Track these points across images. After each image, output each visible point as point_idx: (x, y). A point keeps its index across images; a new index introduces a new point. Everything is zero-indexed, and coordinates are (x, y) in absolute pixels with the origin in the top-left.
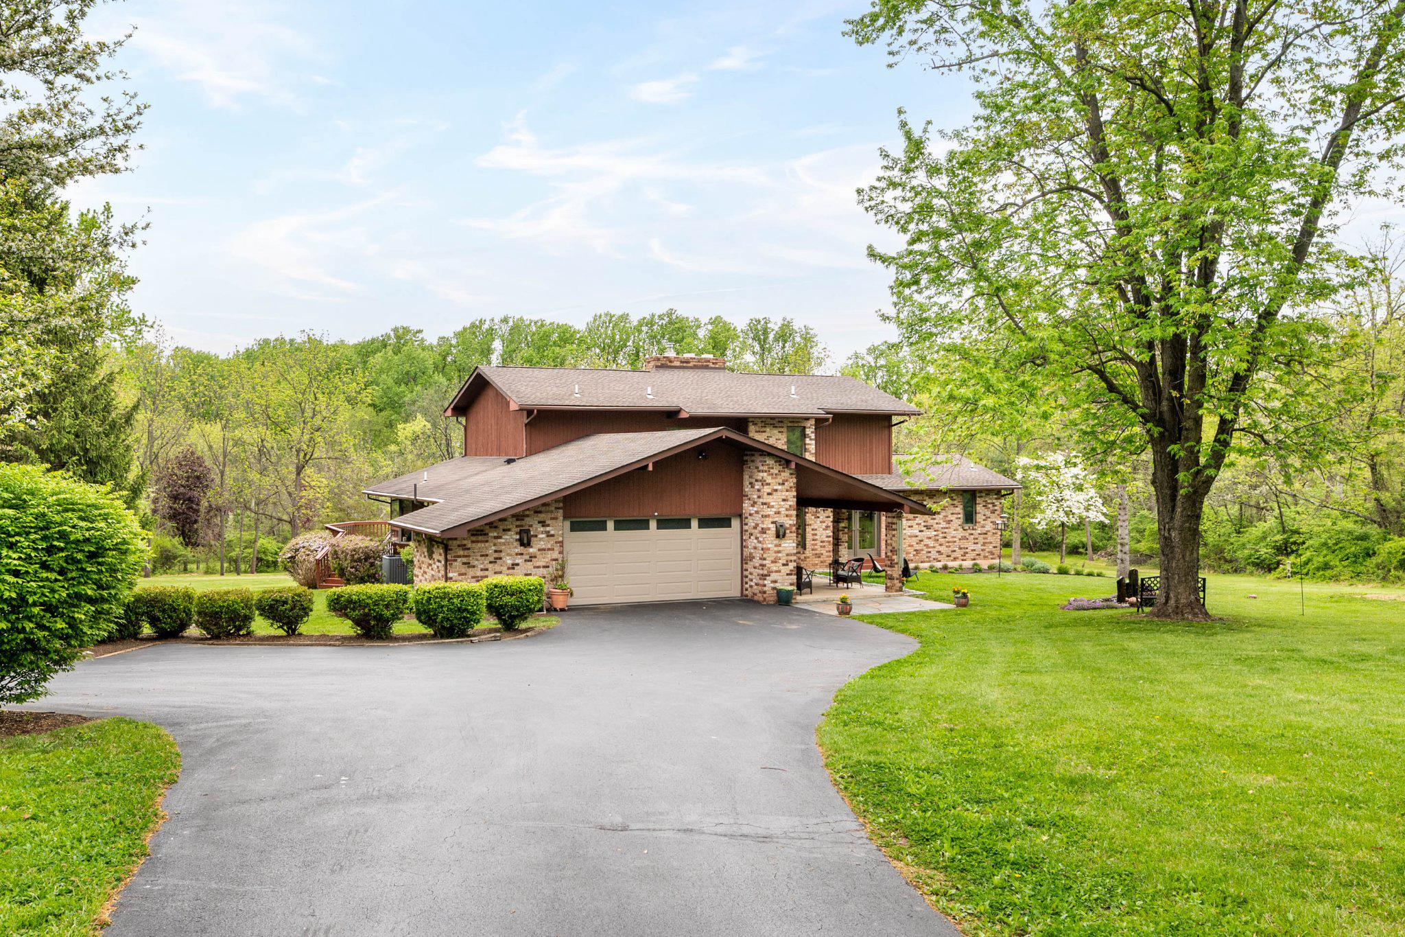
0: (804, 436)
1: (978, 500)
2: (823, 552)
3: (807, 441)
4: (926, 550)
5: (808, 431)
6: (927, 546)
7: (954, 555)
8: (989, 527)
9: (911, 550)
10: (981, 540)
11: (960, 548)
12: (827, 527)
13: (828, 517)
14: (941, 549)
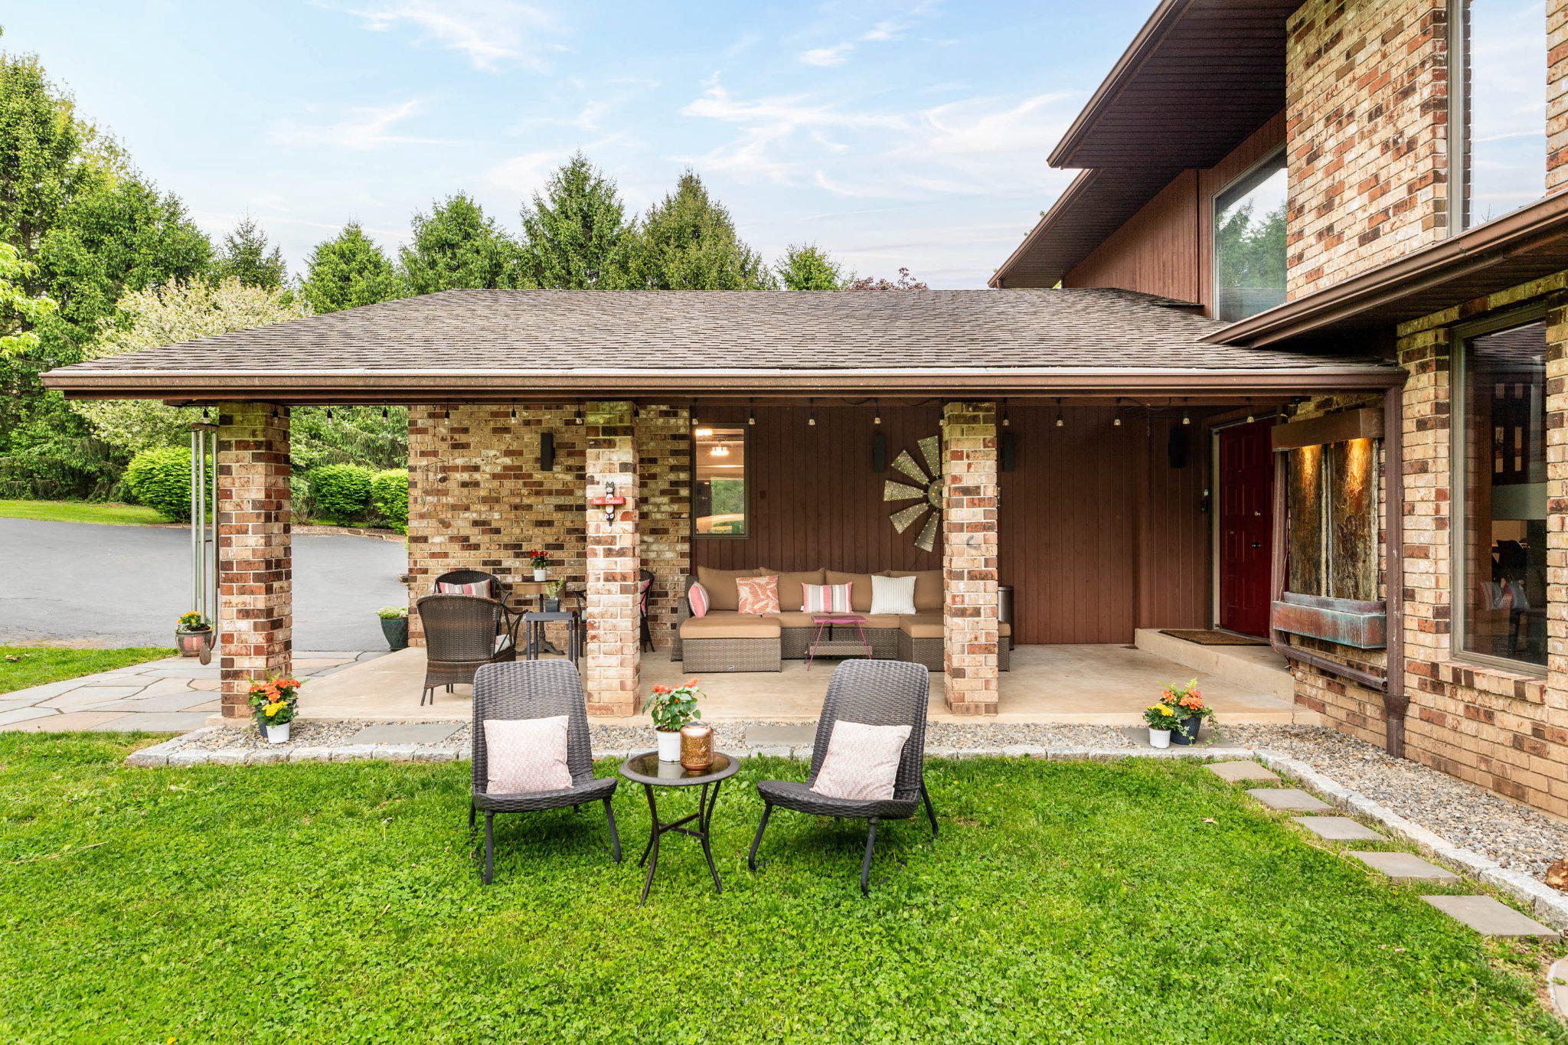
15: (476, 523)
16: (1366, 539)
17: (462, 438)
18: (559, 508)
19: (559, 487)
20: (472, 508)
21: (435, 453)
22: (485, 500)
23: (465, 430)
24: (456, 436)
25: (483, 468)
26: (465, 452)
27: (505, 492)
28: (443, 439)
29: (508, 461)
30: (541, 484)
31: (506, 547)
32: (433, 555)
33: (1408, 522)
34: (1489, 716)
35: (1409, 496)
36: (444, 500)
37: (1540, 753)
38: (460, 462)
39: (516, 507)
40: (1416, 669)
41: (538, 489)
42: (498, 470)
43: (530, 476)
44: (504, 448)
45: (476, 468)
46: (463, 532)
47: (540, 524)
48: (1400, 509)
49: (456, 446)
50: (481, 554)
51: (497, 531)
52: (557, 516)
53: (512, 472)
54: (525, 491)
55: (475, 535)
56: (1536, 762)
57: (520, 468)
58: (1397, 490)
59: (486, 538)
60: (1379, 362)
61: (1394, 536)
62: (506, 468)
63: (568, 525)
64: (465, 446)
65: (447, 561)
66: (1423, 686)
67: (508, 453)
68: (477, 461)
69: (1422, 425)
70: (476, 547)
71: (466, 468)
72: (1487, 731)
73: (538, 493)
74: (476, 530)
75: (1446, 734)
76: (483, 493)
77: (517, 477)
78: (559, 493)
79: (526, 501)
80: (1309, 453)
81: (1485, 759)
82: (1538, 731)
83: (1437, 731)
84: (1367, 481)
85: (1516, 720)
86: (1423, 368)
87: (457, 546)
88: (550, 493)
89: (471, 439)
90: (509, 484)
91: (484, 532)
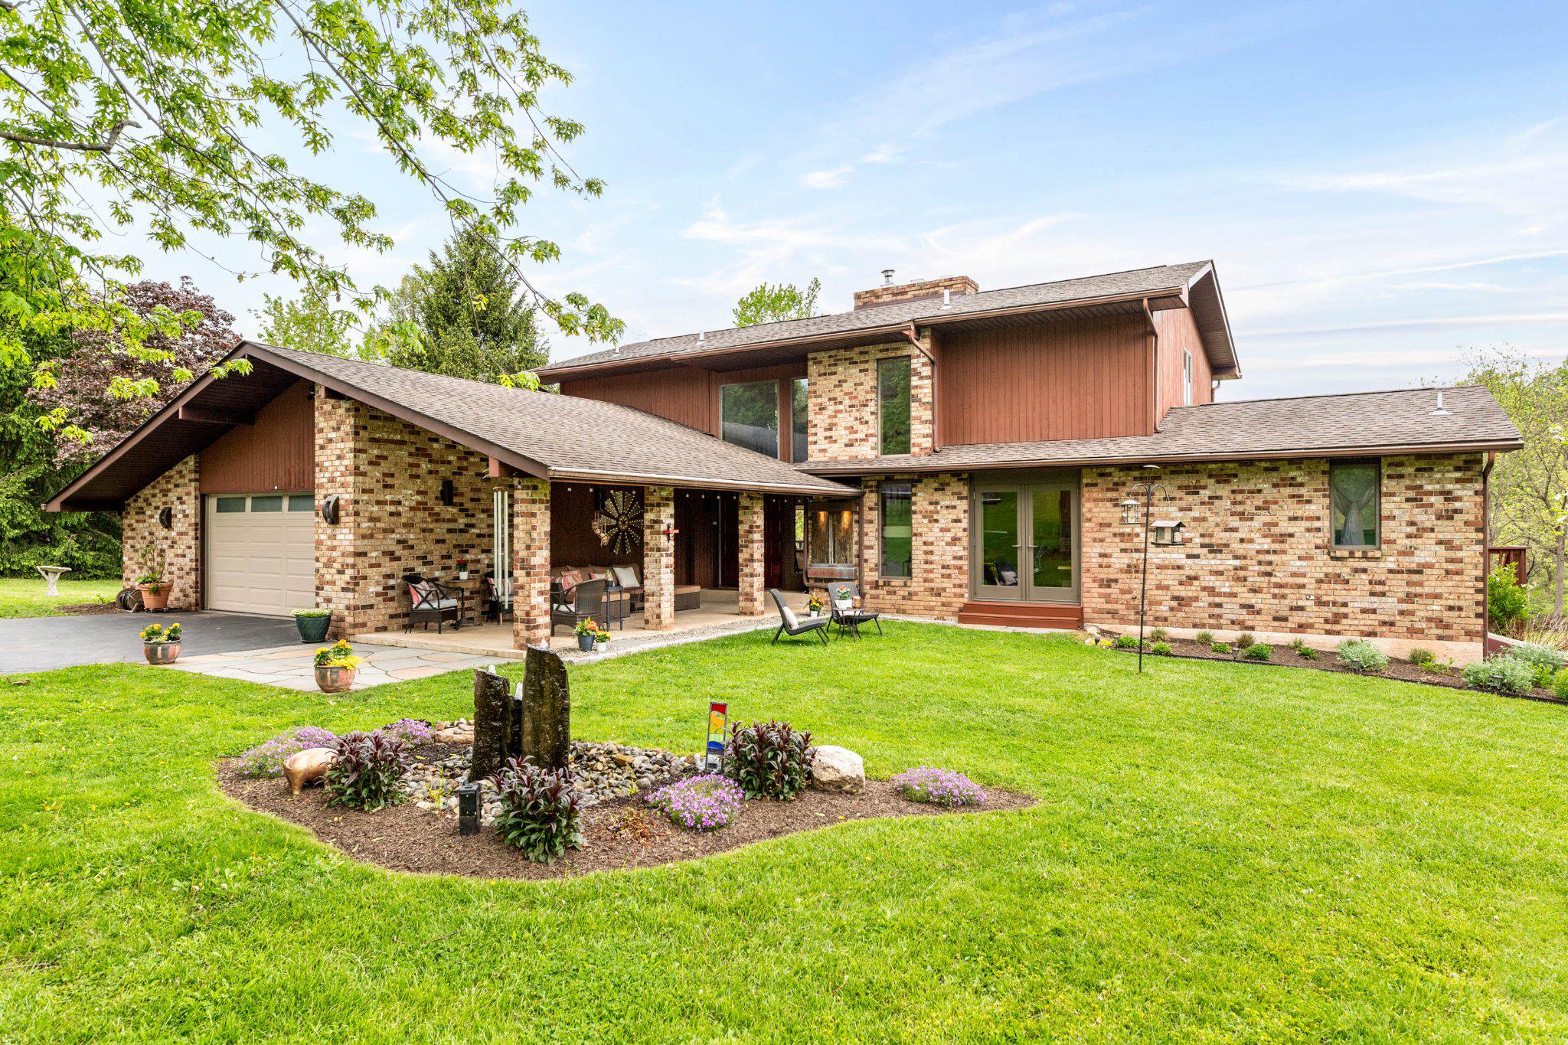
0: (908, 373)
1: (1387, 485)
2: (947, 584)
3: (915, 381)
4: (1206, 599)
5: (915, 364)
6: (1211, 590)
7: (1297, 618)
8: (1428, 552)
9: (1164, 596)
10: (1398, 586)
11: (1320, 603)
12: (955, 540)
13: (958, 521)
14: (1253, 599)
15: (399, 542)
16: (851, 544)
17: (389, 481)
18: (450, 531)
19: (449, 517)
20: (397, 531)
21: (371, 491)
22: (405, 525)
23: (392, 475)
24: (387, 479)
25: (403, 502)
26: (392, 491)
27: (417, 520)
28: (378, 481)
29: (419, 498)
30: (439, 514)
31: (418, 558)
32: (372, 566)
33: (865, 538)
34: (895, 593)
35: (865, 530)
36: (379, 525)
37: (910, 599)
38: (388, 498)
39: (424, 530)
40: (868, 583)
41: (437, 518)
42: (413, 504)
43: (432, 509)
44: (416, 489)
45: (399, 503)
46: (391, 548)
47: (438, 541)
48: (861, 534)
49: (386, 486)
50: (402, 564)
51: (412, 547)
52: (448, 536)
53: (421, 506)
54: (429, 520)
55: (399, 551)
56: (910, 602)
57: (426, 503)
58: (861, 529)
59: (406, 552)
60: (855, 487)
61: (860, 542)
62: (418, 503)
63: (455, 542)
64: (391, 486)
65: (380, 569)
66: (871, 588)
67: (419, 493)
68: (400, 497)
69: (871, 509)
70: (399, 559)
71: (393, 503)
72: (894, 597)
73: (437, 521)
74: (400, 547)
75: (881, 601)
76: (403, 520)
77: (425, 509)
78: (449, 521)
79: (431, 526)
80: (822, 515)
81: (893, 605)
82: (910, 594)
83: (876, 601)
84: (851, 525)
85: (904, 592)
86: (871, 492)
87: (387, 559)
88: (444, 520)
89: (396, 482)
90: (420, 514)
91: (404, 548)
